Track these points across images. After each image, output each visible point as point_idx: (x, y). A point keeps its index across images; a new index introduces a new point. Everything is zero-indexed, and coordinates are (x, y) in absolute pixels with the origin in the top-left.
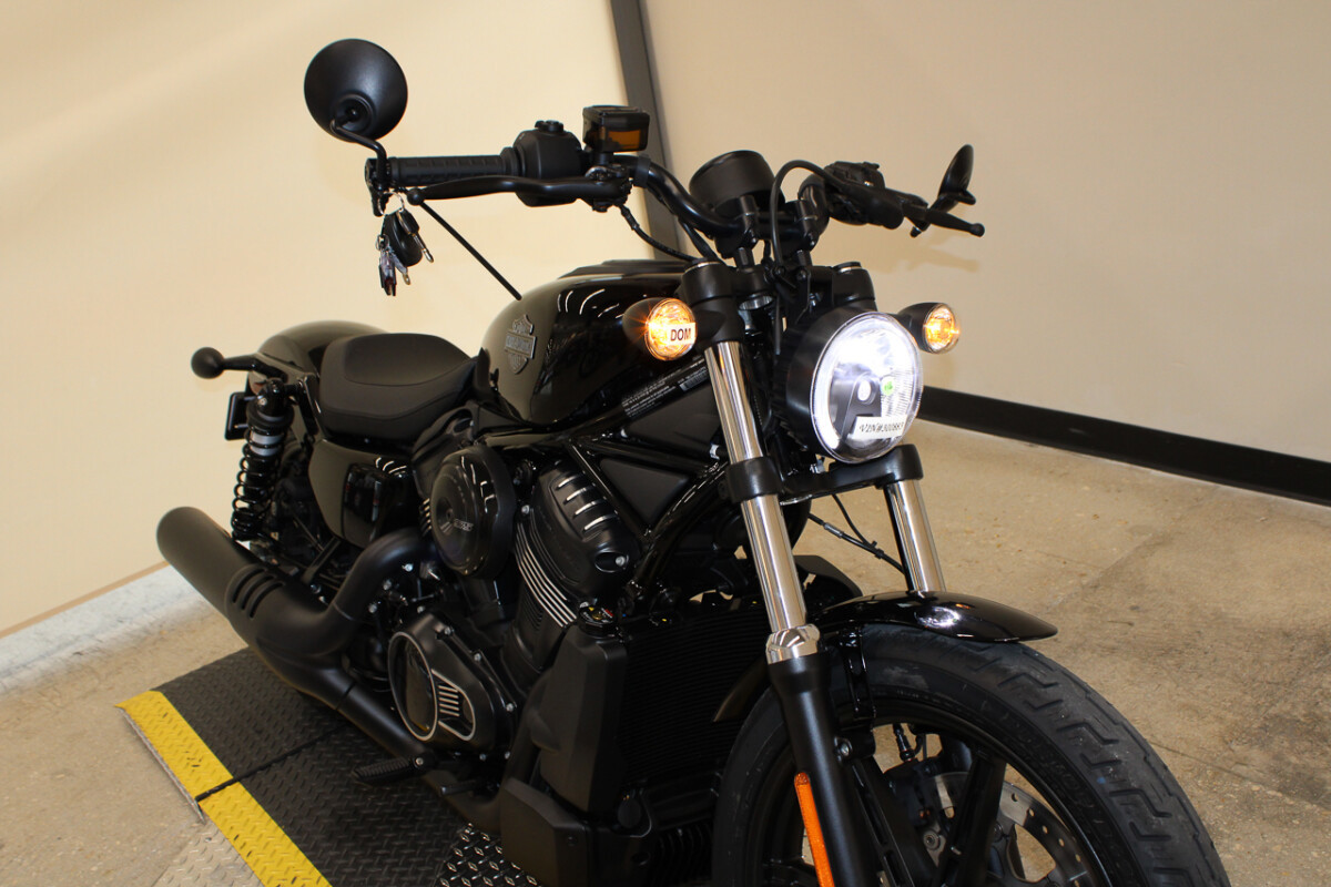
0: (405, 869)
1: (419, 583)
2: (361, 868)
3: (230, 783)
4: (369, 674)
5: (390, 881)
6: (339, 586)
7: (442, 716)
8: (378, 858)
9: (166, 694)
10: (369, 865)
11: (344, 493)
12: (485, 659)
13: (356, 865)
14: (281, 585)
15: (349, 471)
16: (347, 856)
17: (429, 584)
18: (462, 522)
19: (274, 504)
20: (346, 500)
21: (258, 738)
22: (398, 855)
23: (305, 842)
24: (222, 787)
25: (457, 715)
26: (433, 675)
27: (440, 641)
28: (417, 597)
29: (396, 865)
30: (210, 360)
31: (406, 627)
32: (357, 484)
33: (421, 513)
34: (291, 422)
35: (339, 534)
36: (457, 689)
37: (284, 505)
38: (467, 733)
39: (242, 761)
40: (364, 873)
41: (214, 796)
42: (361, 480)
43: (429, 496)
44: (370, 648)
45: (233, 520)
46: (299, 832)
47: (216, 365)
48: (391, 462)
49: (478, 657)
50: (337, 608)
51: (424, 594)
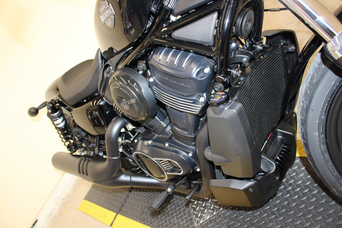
0: (181, 215)
1: (129, 133)
2: (168, 222)
3: (116, 216)
4: (134, 169)
5: (179, 221)
6: (105, 149)
7: (166, 171)
8: (171, 216)
9: (87, 200)
10: (170, 219)
11: (91, 122)
12: (170, 144)
13: (166, 221)
14: (90, 160)
15: (88, 115)
16: (162, 220)
17: (133, 132)
18: (131, 101)
19: (76, 138)
20: (93, 125)
21: (115, 198)
22: (176, 212)
23: (147, 223)
24: (115, 218)
25: (172, 167)
26: (155, 160)
27: (150, 147)
28: (132, 138)
29: (177, 215)
30: (33, 111)
31: (135, 150)
32: (93, 118)
33: (115, 110)
34: (62, 111)
35: (97, 134)
36: (166, 160)
37: (79, 136)
38: (180, 172)
39: (116, 207)
40: (170, 223)
41: (114, 222)
42: (93, 116)
43: (113, 102)
44: (128, 161)
45: (68, 149)
46: (144, 220)
47: (35, 111)
48: (96, 101)
49: (167, 145)
50: (110, 158)
51: (134, 135)
